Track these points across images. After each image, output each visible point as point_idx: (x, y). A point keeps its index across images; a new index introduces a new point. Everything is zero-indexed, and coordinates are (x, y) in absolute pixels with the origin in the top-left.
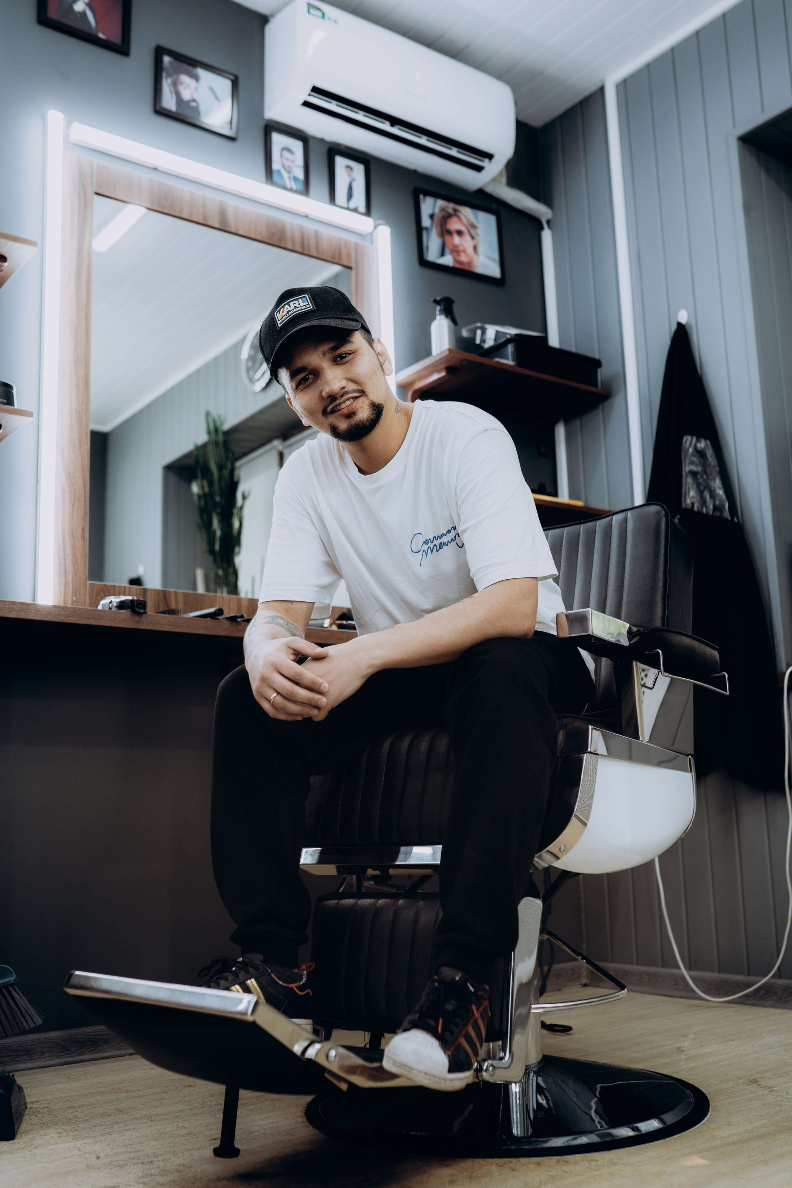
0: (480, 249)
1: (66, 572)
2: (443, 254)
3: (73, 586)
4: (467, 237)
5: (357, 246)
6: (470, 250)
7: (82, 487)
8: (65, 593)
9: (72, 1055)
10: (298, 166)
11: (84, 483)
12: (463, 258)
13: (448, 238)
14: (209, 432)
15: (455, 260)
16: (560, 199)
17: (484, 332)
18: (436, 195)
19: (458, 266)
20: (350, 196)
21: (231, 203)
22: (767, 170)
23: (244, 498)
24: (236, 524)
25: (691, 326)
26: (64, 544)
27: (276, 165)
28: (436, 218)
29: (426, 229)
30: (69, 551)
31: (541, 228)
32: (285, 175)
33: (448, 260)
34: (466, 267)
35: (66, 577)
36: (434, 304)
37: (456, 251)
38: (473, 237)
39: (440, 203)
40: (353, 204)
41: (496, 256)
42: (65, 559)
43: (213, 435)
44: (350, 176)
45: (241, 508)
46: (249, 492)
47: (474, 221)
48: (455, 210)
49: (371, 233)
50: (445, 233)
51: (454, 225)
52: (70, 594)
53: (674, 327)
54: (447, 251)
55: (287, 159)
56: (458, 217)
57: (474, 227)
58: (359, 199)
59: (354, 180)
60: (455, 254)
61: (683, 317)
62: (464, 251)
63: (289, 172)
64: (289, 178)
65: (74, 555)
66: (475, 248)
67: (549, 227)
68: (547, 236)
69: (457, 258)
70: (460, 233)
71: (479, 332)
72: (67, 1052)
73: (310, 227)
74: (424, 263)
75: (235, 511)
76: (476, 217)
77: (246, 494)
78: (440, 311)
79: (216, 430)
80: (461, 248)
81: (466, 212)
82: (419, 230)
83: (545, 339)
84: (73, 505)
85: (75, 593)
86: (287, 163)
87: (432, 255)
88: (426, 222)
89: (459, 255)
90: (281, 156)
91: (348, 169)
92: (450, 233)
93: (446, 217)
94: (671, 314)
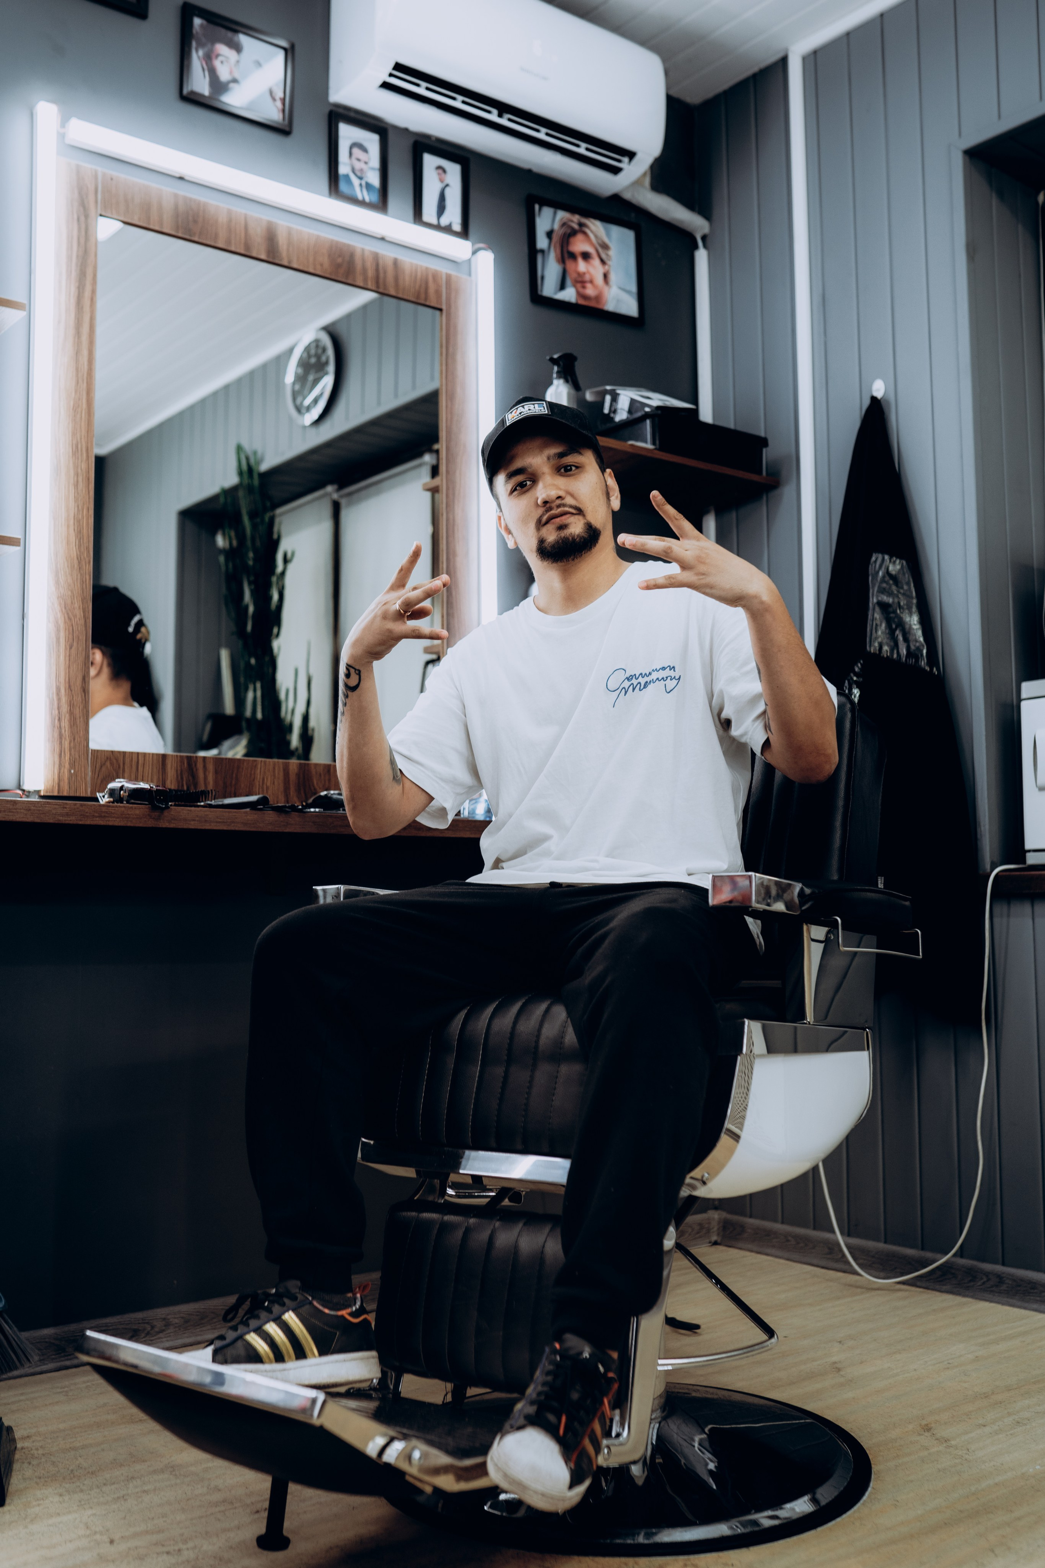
0: (613, 277)
1: (61, 736)
2: (562, 287)
3: (70, 754)
4: (596, 262)
5: (449, 277)
6: (599, 280)
7: (82, 622)
8: (60, 765)
9: (69, 1357)
10: (373, 169)
11: (84, 616)
12: (590, 291)
13: (570, 264)
14: (240, 473)
15: (580, 295)
16: (721, 208)
17: (615, 398)
18: (557, 205)
19: (582, 302)
20: (441, 208)
21: (283, 224)
22: (1001, 195)
23: (286, 561)
24: (276, 597)
25: (888, 403)
26: (59, 700)
27: (343, 169)
28: (555, 237)
29: (542, 251)
30: (65, 708)
31: (696, 247)
32: (356, 181)
33: (569, 295)
34: (592, 304)
35: (61, 743)
36: (550, 364)
37: (581, 281)
38: (603, 262)
39: (561, 215)
40: (444, 221)
41: (633, 287)
42: (59, 720)
43: (246, 476)
44: (442, 181)
45: (283, 573)
46: (293, 554)
47: (606, 240)
48: (581, 225)
49: (470, 260)
50: (567, 256)
51: (579, 245)
52: (67, 765)
53: (867, 402)
54: (569, 282)
55: (359, 160)
56: (585, 233)
57: (605, 247)
58: (453, 216)
59: (447, 185)
60: (579, 285)
61: (879, 389)
62: (591, 282)
63: (361, 178)
64: (361, 185)
65: (71, 713)
66: (606, 276)
67: (705, 246)
68: (701, 257)
69: (581, 290)
70: (586, 256)
71: (608, 398)
72: (62, 1354)
73: (388, 253)
74: (537, 299)
75: (274, 579)
76: (608, 234)
77: (289, 555)
78: (558, 372)
79: (250, 470)
80: (587, 277)
81: (596, 227)
82: (533, 253)
83: (695, 412)
84: (71, 648)
85: (72, 764)
86: (358, 165)
87: (549, 289)
88: (542, 242)
89: (584, 287)
90: (351, 154)
91: (440, 171)
92: (573, 256)
93: (569, 234)
94: (863, 383)
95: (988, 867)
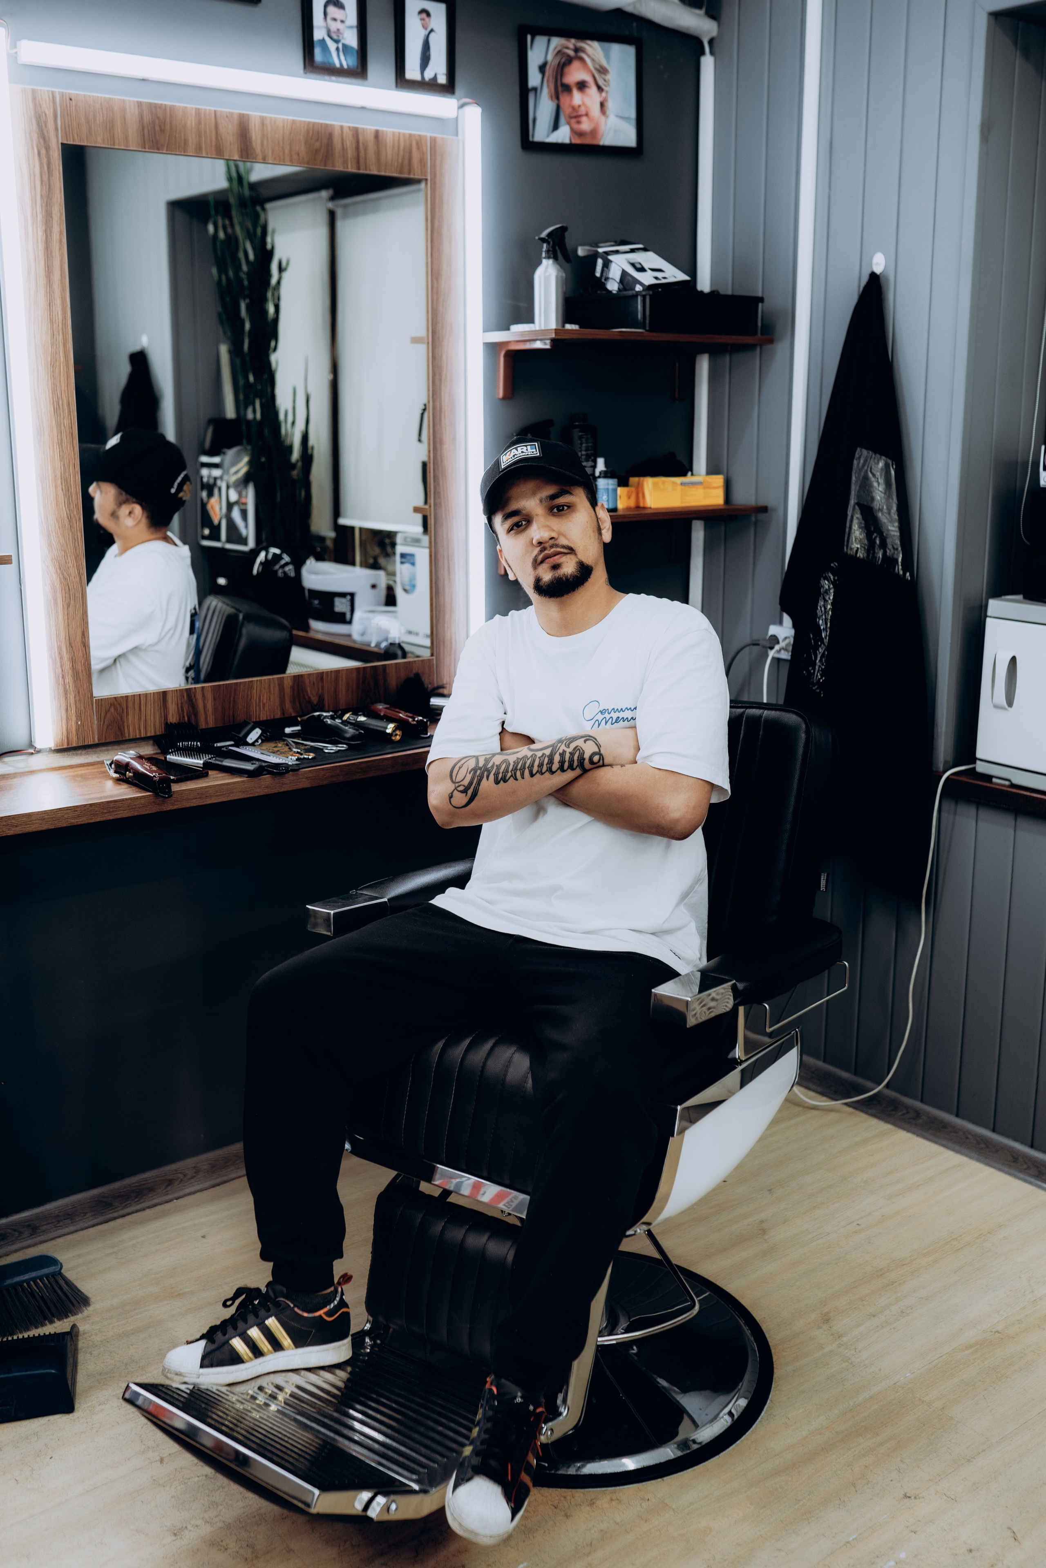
0: (611, 106)
1: (66, 692)
2: (556, 126)
3: (76, 707)
4: (593, 90)
5: (434, 141)
6: (595, 111)
7: (78, 579)
8: (67, 719)
9: (116, 1210)
10: (351, 27)
11: (79, 573)
12: (585, 126)
13: (564, 99)
14: (230, 179)
15: (575, 132)
16: (730, 11)
18: (550, 32)
19: (577, 141)
20: (425, 59)
21: (254, 114)
23: (281, 269)
24: (271, 309)
25: (887, 280)
26: (61, 658)
27: (319, 34)
28: (548, 70)
29: (535, 89)
30: (67, 665)
31: (703, 53)
32: (332, 46)
33: (563, 135)
34: (587, 141)
35: (66, 698)
36: (540, 242)
37: (576, 116)
38: (600, 89)
39: (556, 42)
40: (429, 75)
41: (633, 114)
42: (63, 677)
43: (235, 183)
44: (425, 27)
45: (279, 283)
47: (604, 63)
48: (577, 50)
49: (457, 118)
50: (561, 89)
51: (575, 74)
52: (74, 718)
53: (865, 279)
54: (562, 120)
55: (335, 20)
56: (582, 60)
57: (603, 71)
58: (438, 68)
59: (432, 31)
60: (573, 121)
61: (879, 264)
62: (587, 115)
63: (337, 41)
64: (338, 49)
65: (74, 668)
66: (602, 105)
67: (712, 53)
68: (708, 64)
69: (576, 126)
70: (582, 86)
71: (600, 262)
72: (110, 1208)
73: (368, 126)
74: (528, 145)
75: (269, 295)
76: (607, 57)
77: (284, 264)
78: (548, 251)
79: (240, 179)
80: (583, 110)
81: (594, 49)
82: (524, 92)
84: (68, 606)
85: (79, 716)
86: (334, 26)
87: (541, 133)
88: (534, 79)
89: (579, 122)
90: (325, 14)
91: (424, 15)
92: (567, 89)
93: (565, 62)
94: (863, 257)
95: (941, 767)
